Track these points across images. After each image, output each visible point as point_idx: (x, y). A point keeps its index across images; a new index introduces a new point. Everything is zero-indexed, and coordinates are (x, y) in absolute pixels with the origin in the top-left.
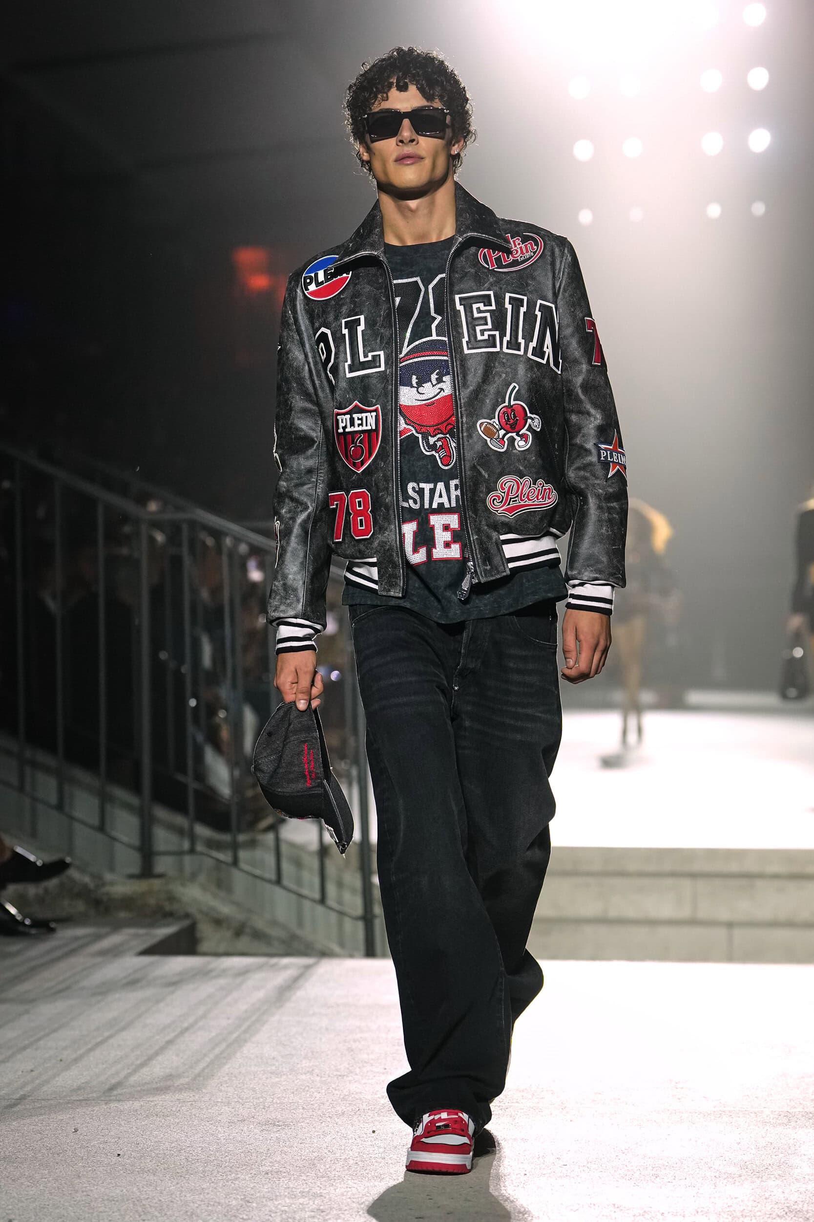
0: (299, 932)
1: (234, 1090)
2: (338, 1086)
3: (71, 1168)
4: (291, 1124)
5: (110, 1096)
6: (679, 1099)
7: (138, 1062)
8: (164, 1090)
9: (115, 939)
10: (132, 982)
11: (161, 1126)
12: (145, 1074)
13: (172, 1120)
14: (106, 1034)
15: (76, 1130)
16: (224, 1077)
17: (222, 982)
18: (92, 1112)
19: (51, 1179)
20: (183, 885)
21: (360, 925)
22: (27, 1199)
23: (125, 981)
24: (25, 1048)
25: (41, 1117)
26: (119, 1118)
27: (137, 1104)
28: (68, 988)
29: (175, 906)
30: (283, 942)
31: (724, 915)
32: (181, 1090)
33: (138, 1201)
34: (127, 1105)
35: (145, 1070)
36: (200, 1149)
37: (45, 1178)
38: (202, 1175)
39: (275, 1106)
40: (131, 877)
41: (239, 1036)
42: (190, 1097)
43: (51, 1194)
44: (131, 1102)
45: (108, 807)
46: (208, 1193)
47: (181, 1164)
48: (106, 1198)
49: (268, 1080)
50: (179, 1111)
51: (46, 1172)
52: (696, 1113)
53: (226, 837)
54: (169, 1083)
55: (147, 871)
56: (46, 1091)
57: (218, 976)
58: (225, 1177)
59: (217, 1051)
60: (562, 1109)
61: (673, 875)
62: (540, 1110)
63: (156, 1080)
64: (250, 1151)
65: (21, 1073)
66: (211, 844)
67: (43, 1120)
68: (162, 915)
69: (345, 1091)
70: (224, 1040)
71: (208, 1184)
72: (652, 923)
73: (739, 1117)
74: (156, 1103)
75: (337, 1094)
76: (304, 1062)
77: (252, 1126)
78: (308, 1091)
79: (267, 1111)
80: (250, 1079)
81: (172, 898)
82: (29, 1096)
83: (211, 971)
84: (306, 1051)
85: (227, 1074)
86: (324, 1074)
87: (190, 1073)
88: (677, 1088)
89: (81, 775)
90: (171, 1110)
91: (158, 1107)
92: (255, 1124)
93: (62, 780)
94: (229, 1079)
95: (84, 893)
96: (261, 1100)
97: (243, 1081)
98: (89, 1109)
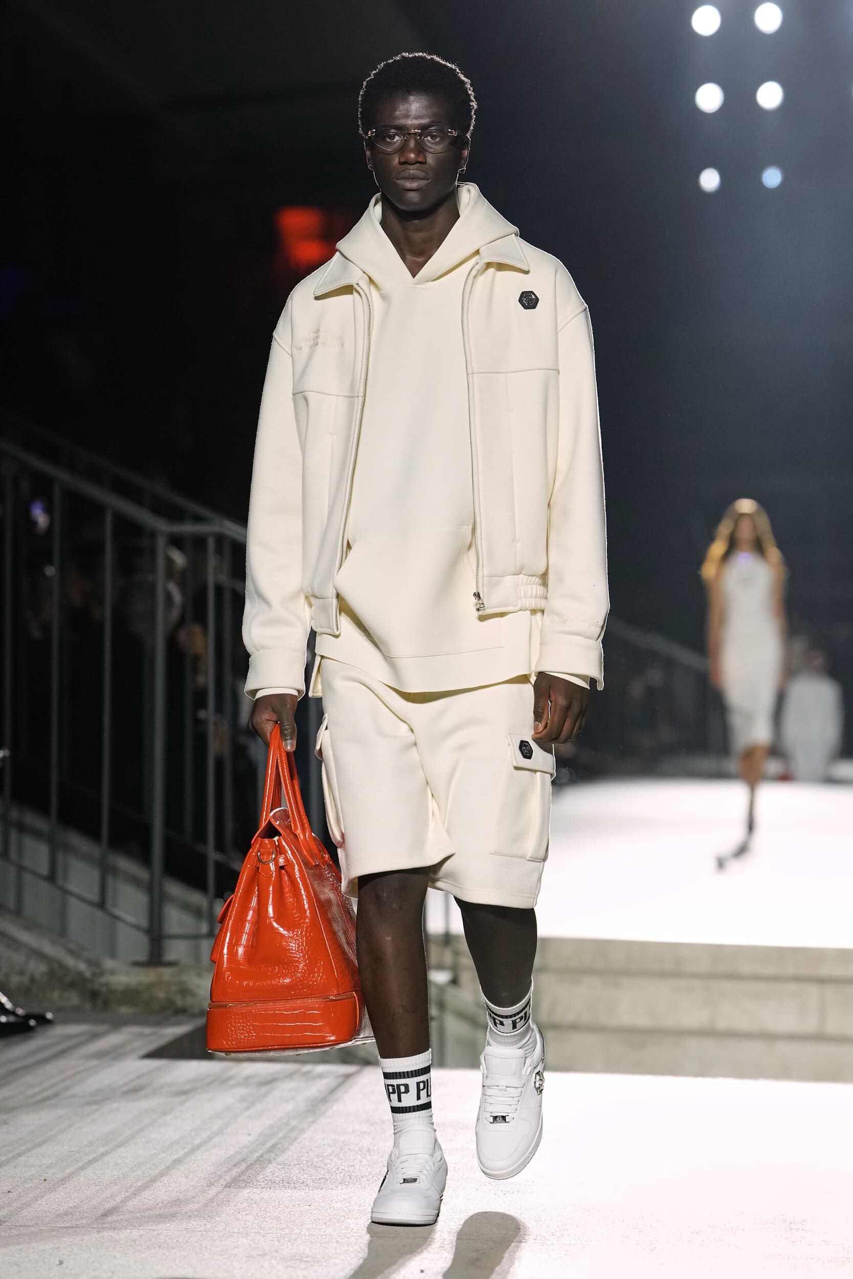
1: (253, 1219)
4: (322, 1260)
5: (104, 1223)
6: (793, 1242)
7: (139, 1184)
8: (169, 1217)
9: (115, 1039)
10: (134, 1091)
11: (165, 1260)
12: (147, 1198)
13: (178, 1253)
14: (102, 1150)
15: (61, 1263)
16: (242, 1204)
17: (243, 1091)
18: (81, 1242)
20: (199, 975)
23: (125, 1089)
25: (18, 1247)
26: (113, 1249)
27: (136, 1234)
28: (56, 1095)
29: (190, 1001)
32: (190, 1217)
34: (124, 1235)
35: (146, 1194)
39: (303, 1238)
40: (136, 964)
41: (262, 1156)
42: (200, 1226)
44: (129, 1231)
45: (110, 880)
49: (295, 1208)
50: (187, 1242)
52: (813, 1259)
54: (175, 1209)
55: (155, 959)
56: (26, 1216)
57: (238, 1085)
59: (235, 1172)
60: (651, 1250)
61: (797, 979)
63: (160, 1205)
67: (21, 1250)
68: (176, 1012)
70: (243, 1160)
72: (769, 1037)
74: (159, 1232)
76: (340, 1187)
77: (274, 1261)
78: (343, 1222)
79: (293, 1244)
80: (274, 1207)
81: (185, 991)
82: (4, 1222)
83: (230, 1078)
84: (342, 1175)
85: (246, 1200)
86: (364, 1203)
87: (201, 1198)
88: (791, 1229)
89: (77, 840)
90: (177, 1241)
91: (162, 1237)
92: (278, 1259)
93: (56, 847)
94: (248, 1206)
95: (78, 983)
96: (287, 1231)
97: (265, 1208)
98: (78, 1238)
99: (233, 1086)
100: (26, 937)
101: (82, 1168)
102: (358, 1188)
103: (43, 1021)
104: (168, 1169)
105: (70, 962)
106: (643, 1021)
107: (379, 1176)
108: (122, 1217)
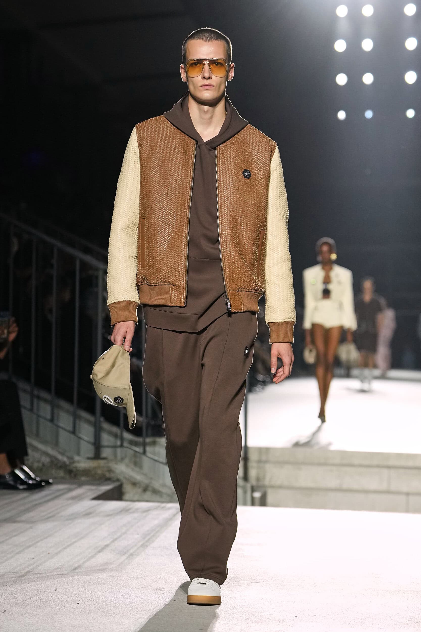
1: (140, 572)
3: (52, 609)
4: (170, 590)
5: (74, 573)
6: (377, 583)
7: (90, 555)
8: (103, 570)
9: (79, 491)
10: (88, 514)
11: (101, 589)
12: (93, 562)
14: (73, 540)
15: (56, 590)
16: (135, 565)
17: (136, 515)
18: (64, 581)
19: (42, 615)
20: (116, 464)
22: (29, 625)
23: (84, 513)
24: (29, 547)
25: (38, 583)
26: (79, 584)
27: (88, 577)
28: (53, 516)
29: (112, 475)
30: (169, 495)
31: (405, 489)
32: (112, 570)
33: (88, 627)
34: (83, 578)
35: (93, 560)
36: (121, 601)
37: (39, 614)
38: (122, 615)
39: (162, 580)
40: (89, 458)
42: (117, 574)
43: (41, 622)
44: (85, 576)
45: (77, 422)
46: (125, 625)
47: (111, 609)
48: (70, 625)
49: (158, 567)
50: (111, 581)
51: (39, 611)
52: (385, 591)
53: (140, 440)
54: (106, 567)
55: (97, 456)
56: (40, 569)
57: (133, 512)
58: (134, 616)
59: (132, 551)
61: (378, 466)
62: (303, 587)
63: (99, 565)
64: (148, 603)
65: (27, 559)
66: (132, 443)
68: (106, 479)
70: (136, 545)
71: (125, 620)
72: (366, 492)
73: (408, 594)
74: (98, 577)
77: (149, 590)
79: (157, 583)
80: (149, 566)
81: (110, 471)
82: (31, 572)
83: (130, 509)
85: (137, 563)
87: (117, 562)
89: (64, 404)
90: (107, 581)
91: (100, 579)
92: (151, 589)
93: (54, 406)
94: (138, 566)
95: (63, 467)
96: (154, 577)
97: (145, 567)
98: (63, 579)
99: (130, 513)
100: (40, 446)
101: (65, 548)
103: (48, 483)
104: (103, 549)
105: (60, 457)
106: (311, 484)
108: (82, 570)
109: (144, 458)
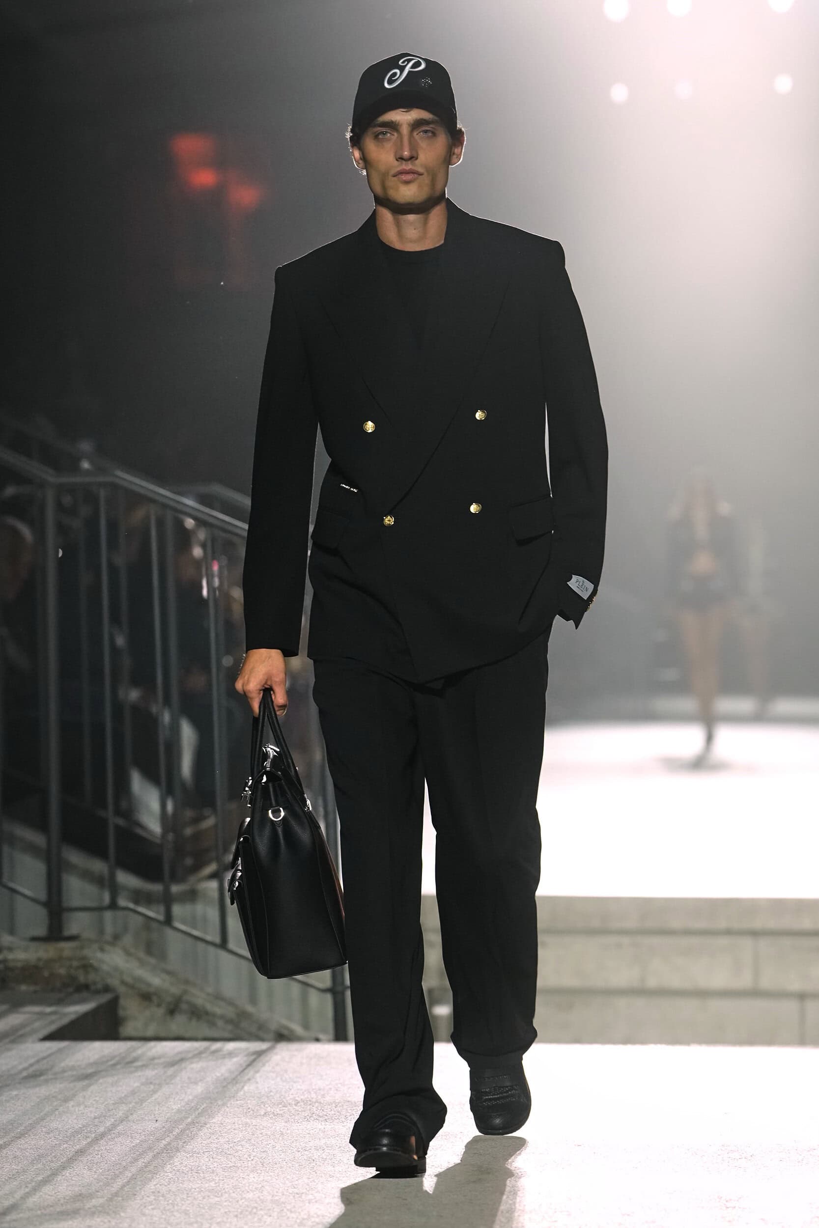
0: (250, 1008)
1: (161, 1214)
2: (294, 1207)
6: (729, 1221)
7: (40, 1178)
8: (74, 1213)
9: (14, 1019)
10: (34, 1076)
12: (48, 1194)
16: (148, 1197)
17: (150, 1073)
20: (102, 950)
21: (329, 997)
23: (25, 1074)
29: (92, 977)
30: (229, 1021)
31: (795, 985)
32: (93, 1214)
35: (47, 1189)
40: (35, 939)
41: (169, 1144)
42: (105, 1223)
49: (205, 1200)
53: (156, 888)
54: (78, 1205)
55: (55, 933)
57: (144, 1066)
59: (140, 1163)
61: (728, 932)
63: (62, 1201)
66: (139, 897)
68: (78, 989)
69: (302, 1214)
70: (150, 1148)
72: (702, 994)
75: (293, 1218)
76: (252, 1176)
78: (255, 1214)
80: (182, 1199)
81: (87, 967)
83: (135, 1060)
84: (253, 1162)
85: (153, 1192)
86: (277, 1192)
87: (106, 1192)
94: (155, 1199)
97: (173, 1201)
99: (137, 1068)
102: (271, 1176)
104: (71, 1160)
107: (293, 1163)
108: (21, 1215)
109: (169, 932)
